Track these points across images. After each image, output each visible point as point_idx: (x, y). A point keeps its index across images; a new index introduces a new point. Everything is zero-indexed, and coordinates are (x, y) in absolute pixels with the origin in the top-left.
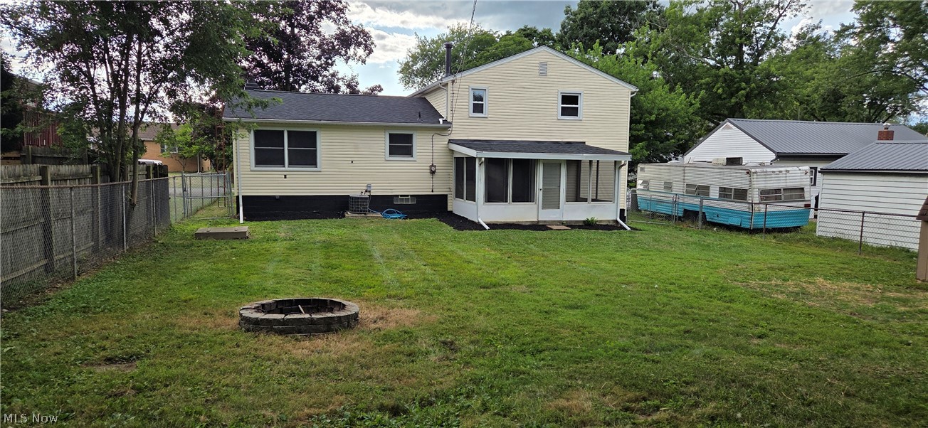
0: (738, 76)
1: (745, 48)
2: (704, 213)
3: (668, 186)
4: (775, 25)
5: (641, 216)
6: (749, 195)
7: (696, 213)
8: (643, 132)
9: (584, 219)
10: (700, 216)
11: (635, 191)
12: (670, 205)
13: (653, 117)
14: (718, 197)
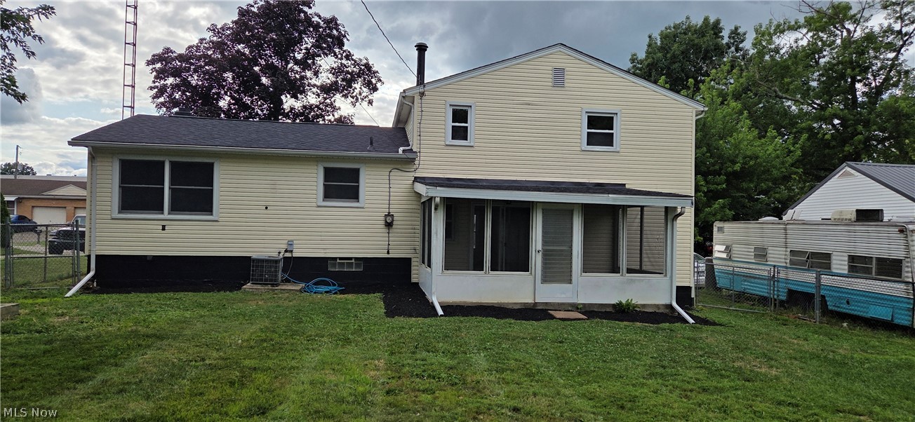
0: (852, 117)
1: (858, 86)
2: (823, 297)
3: (761, 254)
4: (897, 56)
5: (721, 297)
6: (905, 269)
7: (809, 296)
8: (724, 186)
9: (613, 301)
10: (817, 300)
11: (711, 261)
12: (766, 282)
13: (737, 167)
14: (846, 272)
